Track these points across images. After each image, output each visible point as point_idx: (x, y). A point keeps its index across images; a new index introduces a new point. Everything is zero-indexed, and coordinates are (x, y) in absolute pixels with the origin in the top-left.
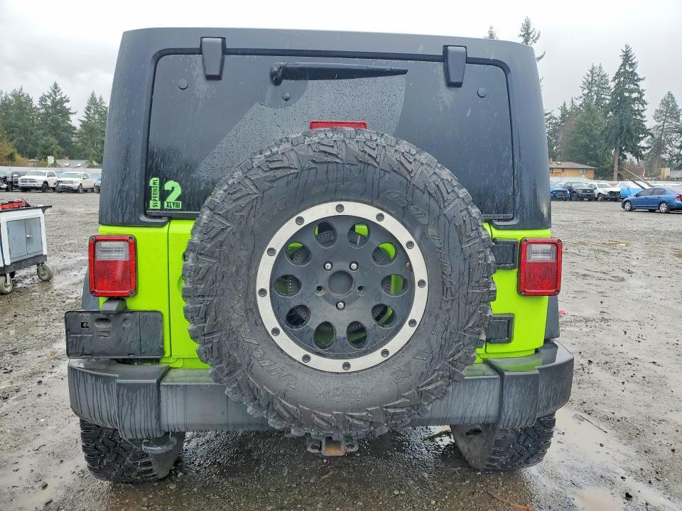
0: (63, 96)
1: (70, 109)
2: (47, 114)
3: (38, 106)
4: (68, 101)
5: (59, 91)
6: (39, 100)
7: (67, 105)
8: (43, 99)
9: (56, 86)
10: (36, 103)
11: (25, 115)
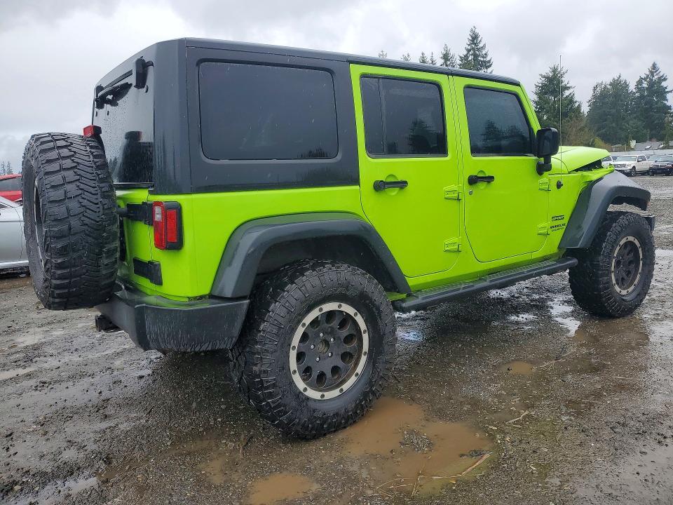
0: (661, 74)
1: (666, 88)
2: (642, 97)
3: (634, 91)
4: (665, 79)
5: (656, 71)
6: (636, 84)
7: (664, 84)
8: (640, 82)
9: (654, 66)
10: (632, 88)
11: (620, 102)
